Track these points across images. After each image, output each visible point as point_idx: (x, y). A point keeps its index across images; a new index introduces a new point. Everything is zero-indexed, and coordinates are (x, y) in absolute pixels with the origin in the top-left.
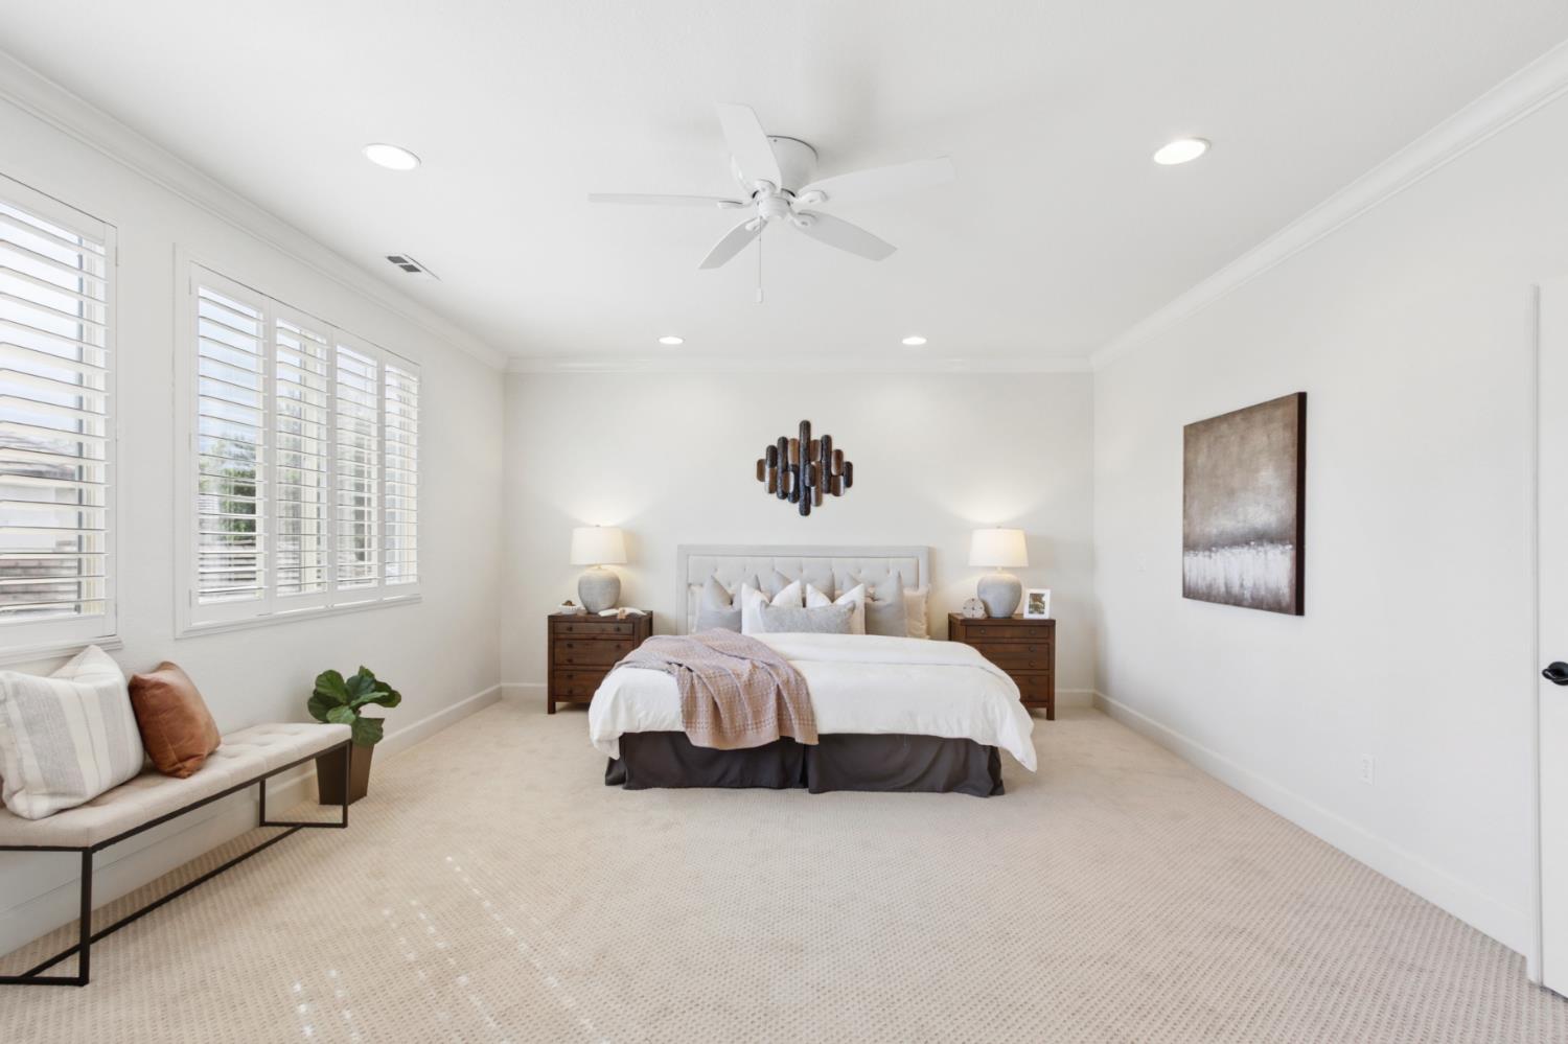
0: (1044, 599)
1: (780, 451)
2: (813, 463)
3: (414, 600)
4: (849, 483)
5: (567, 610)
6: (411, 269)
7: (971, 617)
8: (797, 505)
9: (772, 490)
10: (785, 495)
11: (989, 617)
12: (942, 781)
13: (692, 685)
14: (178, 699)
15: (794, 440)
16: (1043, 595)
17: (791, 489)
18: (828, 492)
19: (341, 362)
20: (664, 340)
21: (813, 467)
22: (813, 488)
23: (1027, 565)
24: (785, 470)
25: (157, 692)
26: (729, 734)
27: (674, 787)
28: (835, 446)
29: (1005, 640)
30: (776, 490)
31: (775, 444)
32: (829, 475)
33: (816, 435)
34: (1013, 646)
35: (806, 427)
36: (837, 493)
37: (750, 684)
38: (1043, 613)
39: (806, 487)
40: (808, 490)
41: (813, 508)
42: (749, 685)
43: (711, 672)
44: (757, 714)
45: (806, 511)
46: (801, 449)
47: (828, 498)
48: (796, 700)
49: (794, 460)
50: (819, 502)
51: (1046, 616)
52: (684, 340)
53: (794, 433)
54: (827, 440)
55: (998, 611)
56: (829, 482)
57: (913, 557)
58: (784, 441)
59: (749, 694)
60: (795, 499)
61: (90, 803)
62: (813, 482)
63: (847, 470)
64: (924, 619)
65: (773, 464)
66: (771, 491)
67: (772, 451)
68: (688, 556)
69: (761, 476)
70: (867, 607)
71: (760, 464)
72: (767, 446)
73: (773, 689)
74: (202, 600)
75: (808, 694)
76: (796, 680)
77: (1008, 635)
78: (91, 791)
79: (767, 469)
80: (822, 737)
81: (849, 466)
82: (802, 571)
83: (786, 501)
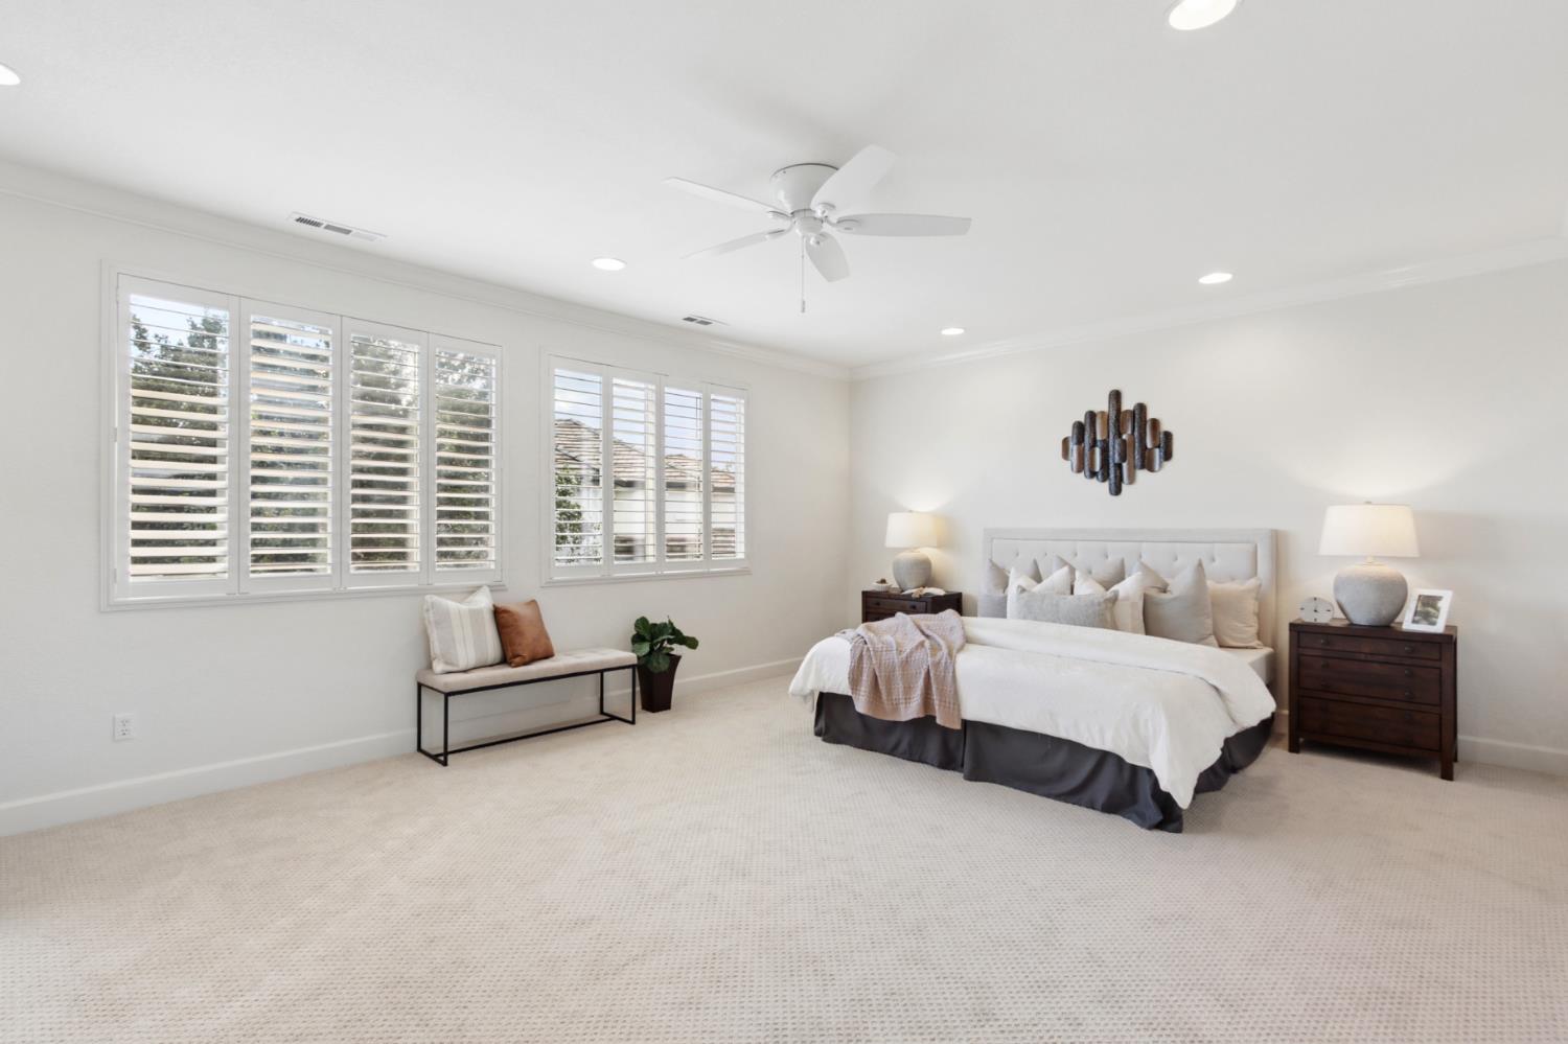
0: (1440, 604)
1: (1088, 428)
2: (1124, 437)
3: (744, 572)
4: (1168, 456)
5: (879, 587)
6: (707, 323)
7: (1313, 621)
8: (1106, 484)
9: (1080, 469)
10: (1093, 474)
11: (1352, 624)
12: (1101, 798)
13: (861, 656)
14: (516, 620)
15: (1103, 413)
16: (1439, 598)
17: (1097, 468)
18: (1143, 467)
19: (668, 399)
20: (946, 332)
21: (1124, 441)
22: (1125, 465)
23: (1417, 555)
24: (1094, 444)
25: (505, 615)
26: (887, 706)
27: (859, 748)
28: (1150, 415)
29: (1363, 657)
30: (1083, 468)
31: (1082, 420)
32: (1144, 447)
33: (1128, 404)
34: (1375, 665)
35: (1116, 396)
36: (1151, 469)
37: (907, 661)
38: (1434, 624)
39: (1115, 464)
40: (1119, 467)
41: (1124, 487)
42: (906, 663)
43: (880, 645)
44: (908, 690)
45: (1117, 490)
46: (1111, 424)
47: (1142, 474)
48: (942, 682)
49: (1102, 436)
50: (1132, 480)
51: (1439, 628)
52: (964, 329)
53: (1102, 405)
54: (1142, 408)
55: (1361, 617)
56: (1143, 457)
57: (1248, 542)
58: (1092, 416)
59: (903, 671)
60: (1105, 478)
61: (465, 671)
62: (1123, 458)
63: (1166, 444)
64: (1254, 621)
65: (1080, 440)
66: (1079, 471)
67: (1079, 428)
68: (992, 539)
69: (1066, 454)
70: (1146, 600)
71: (1065, 442)
72: (1074, 421)
73: (925, 667)
74: (557, 564)
75: (954, 677)
76: (946, 663)
77: (1367, 650)
78: (462, 665)
79: (1074, 448)
80: (965, 723)
81: (1168, 436)
82: (1107, 557)
83: (1094, 480)
